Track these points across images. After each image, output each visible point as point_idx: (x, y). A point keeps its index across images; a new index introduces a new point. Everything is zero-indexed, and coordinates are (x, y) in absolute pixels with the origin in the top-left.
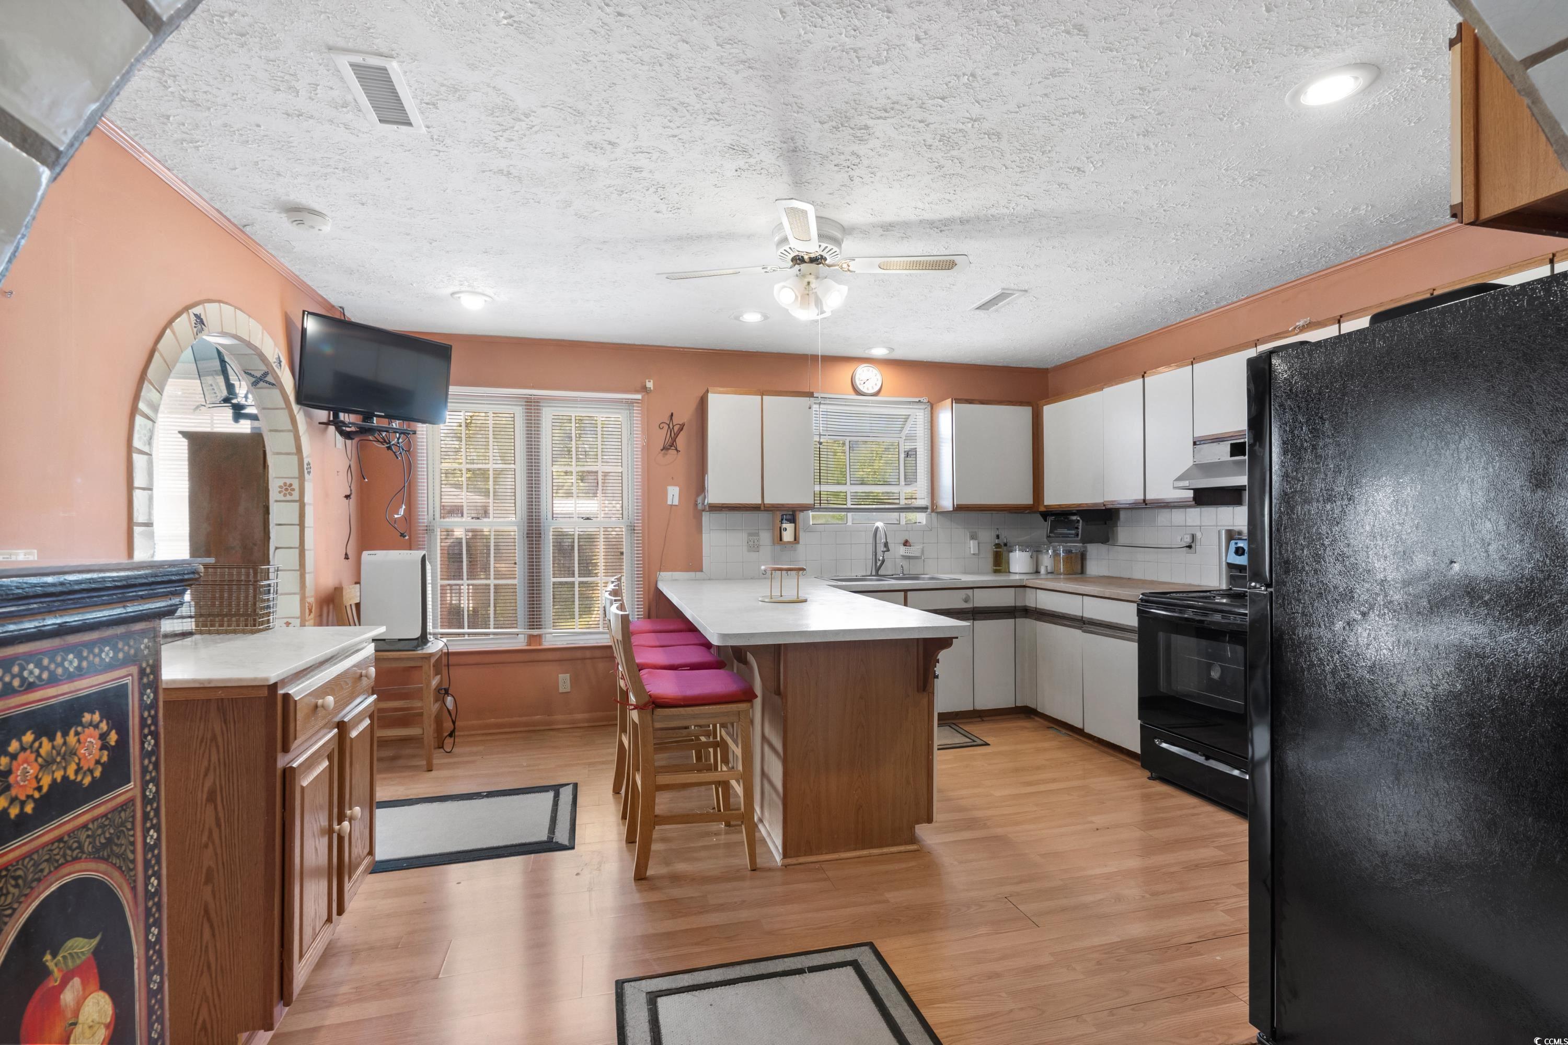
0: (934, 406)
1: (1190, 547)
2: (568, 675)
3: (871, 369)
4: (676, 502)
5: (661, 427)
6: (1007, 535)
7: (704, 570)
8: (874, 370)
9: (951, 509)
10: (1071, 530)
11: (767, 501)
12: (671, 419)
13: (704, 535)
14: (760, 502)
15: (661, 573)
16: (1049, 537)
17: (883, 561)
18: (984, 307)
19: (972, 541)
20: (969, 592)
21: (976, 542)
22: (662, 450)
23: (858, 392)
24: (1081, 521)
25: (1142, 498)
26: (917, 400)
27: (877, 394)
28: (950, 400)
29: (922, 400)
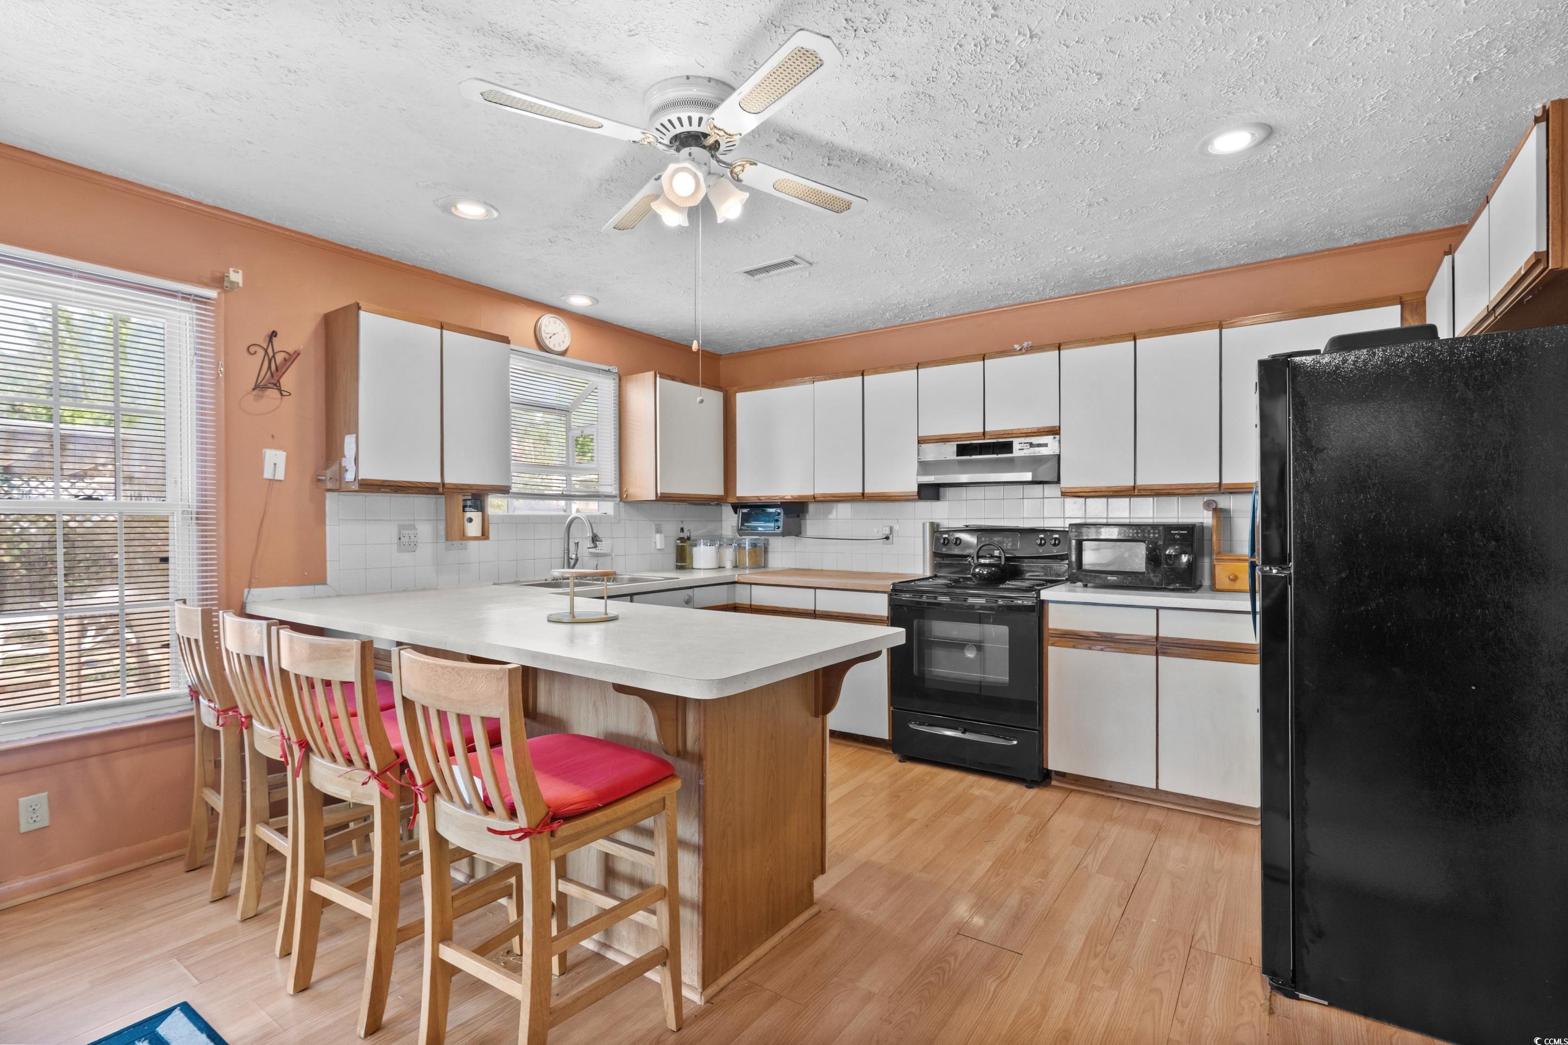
0: (624, 379)
1: (887, 538)
2: (45, 795)
3: (558, 321)
4: (280, 475)
5: (252, 350)
6: (694, 528)
7: (328, 581)
8: (561, 324)
9: (654, 498)
10: (769, 522)
11: (449, 480)
12: (271, 341)
13: (328, 528)
14: (438, 480)
15: (255, 591)
16: (741, 529)
17: (577, 560)
18: (751, 273)
19: (658, 536)
20: (689, 592)
21: (662, 535)
22: (254, 389)
23: (542, 347)
24: (782, 514)
25: (861, 491)
26: (606, 368)
27: (563, 353)
28: (651, 373)
29: (611, 368)
